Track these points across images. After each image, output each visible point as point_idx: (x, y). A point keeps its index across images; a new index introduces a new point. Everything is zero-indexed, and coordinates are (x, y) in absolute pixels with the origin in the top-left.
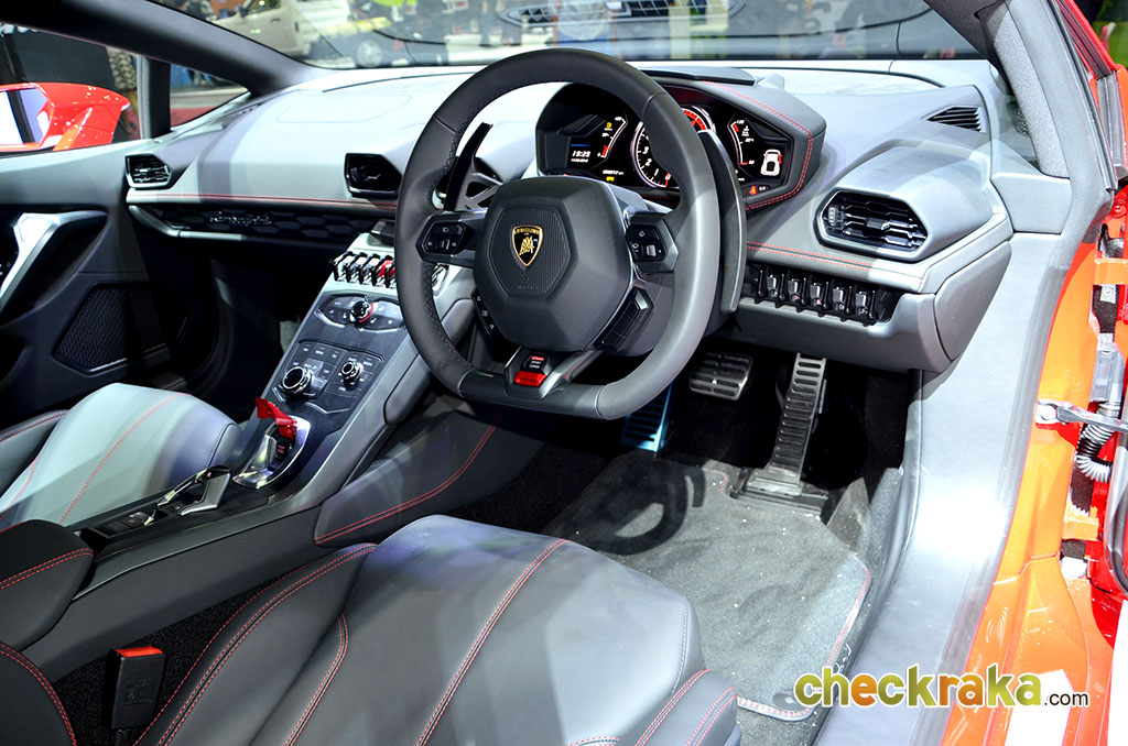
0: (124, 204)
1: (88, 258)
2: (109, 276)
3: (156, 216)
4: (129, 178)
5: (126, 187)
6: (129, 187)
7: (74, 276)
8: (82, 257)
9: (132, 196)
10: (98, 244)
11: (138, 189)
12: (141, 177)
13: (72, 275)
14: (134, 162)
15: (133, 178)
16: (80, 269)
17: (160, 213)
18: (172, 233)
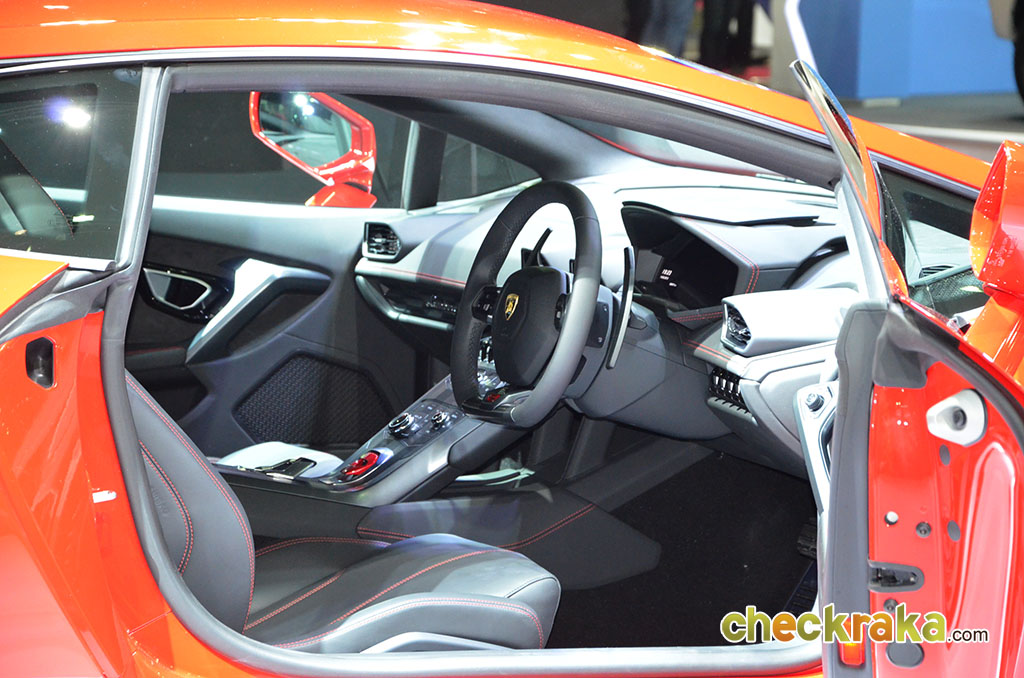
0: (352, 274)
1: (299, 321)
2: (314, 347)
3: (381, 292)
4: (365, 246)
5: (358, 256)
6: (362, 257)
7: (280, 335)
8: (292, 319)
9: (363, 266)
10: (314, 308)
11: (370, 259)
12: (377, 247)
13: (278, 335)
14: (375, 230)
15: (370, 247)
16: (288, 329)
17: (386, 289)
18: (392, 314)
